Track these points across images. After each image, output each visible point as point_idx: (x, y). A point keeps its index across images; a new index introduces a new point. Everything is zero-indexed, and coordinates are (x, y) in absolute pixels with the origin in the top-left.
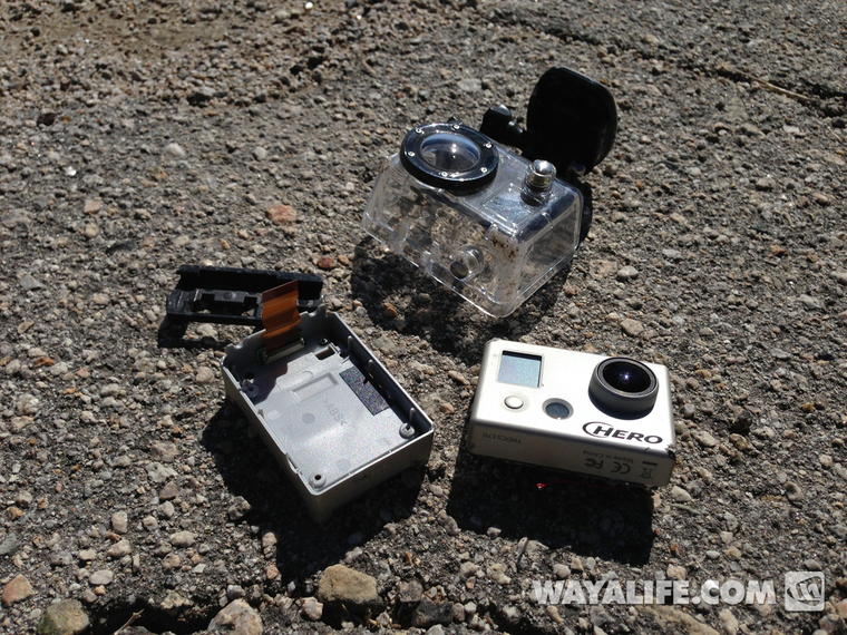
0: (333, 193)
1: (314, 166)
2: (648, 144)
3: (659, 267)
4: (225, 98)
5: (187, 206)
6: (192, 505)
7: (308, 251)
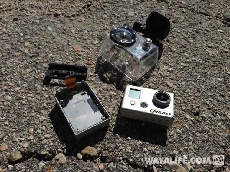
0: (92, 43)
1: (87, 36)
2: (179, 33)
3: (179, 68)
4: (64, 15)
5: (52, 46)
6: (50, 127)
7: (84, 59)
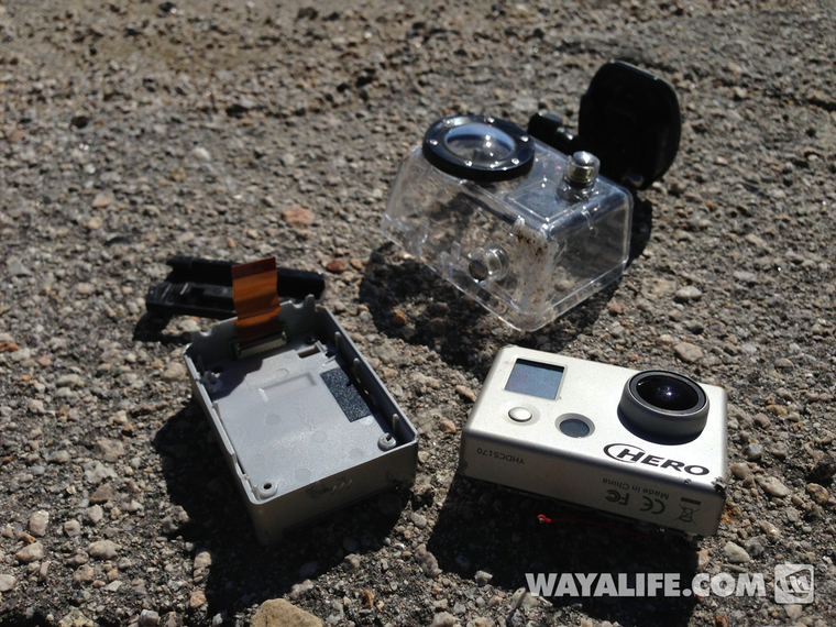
0: (358, 199)
1: (342, 173)
2: (723, 165)
3: (729, 291)
4: (265, 111)
5: (201, 206)
6: (124, 512)
7: (319, 254)
